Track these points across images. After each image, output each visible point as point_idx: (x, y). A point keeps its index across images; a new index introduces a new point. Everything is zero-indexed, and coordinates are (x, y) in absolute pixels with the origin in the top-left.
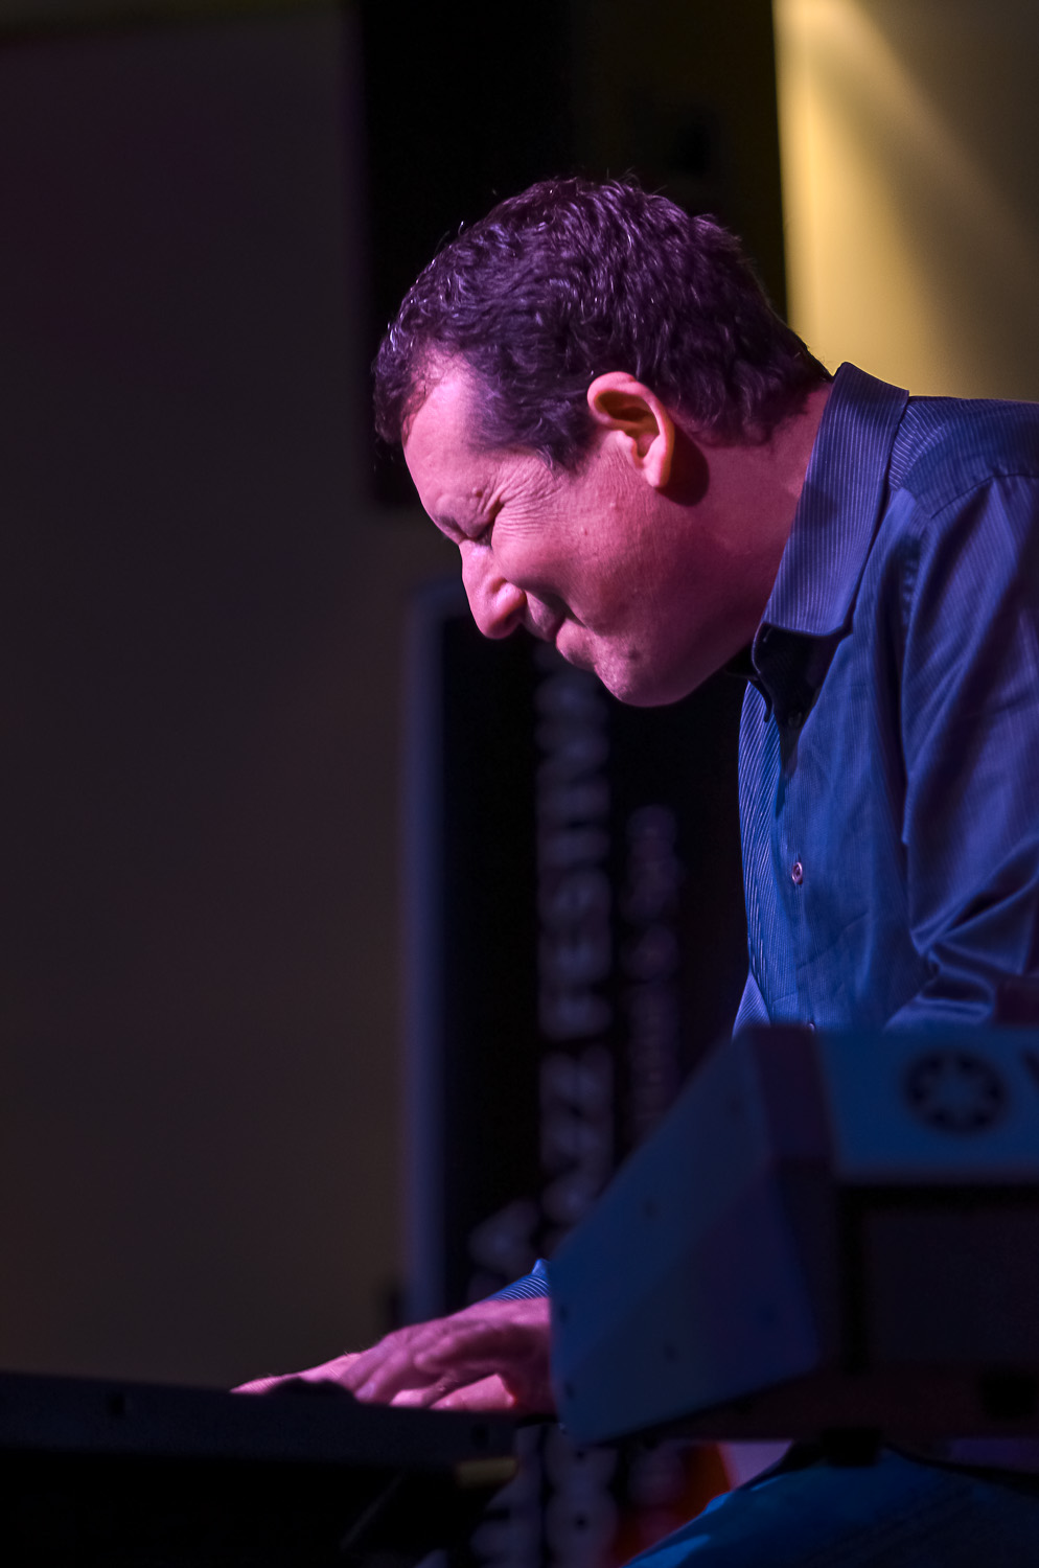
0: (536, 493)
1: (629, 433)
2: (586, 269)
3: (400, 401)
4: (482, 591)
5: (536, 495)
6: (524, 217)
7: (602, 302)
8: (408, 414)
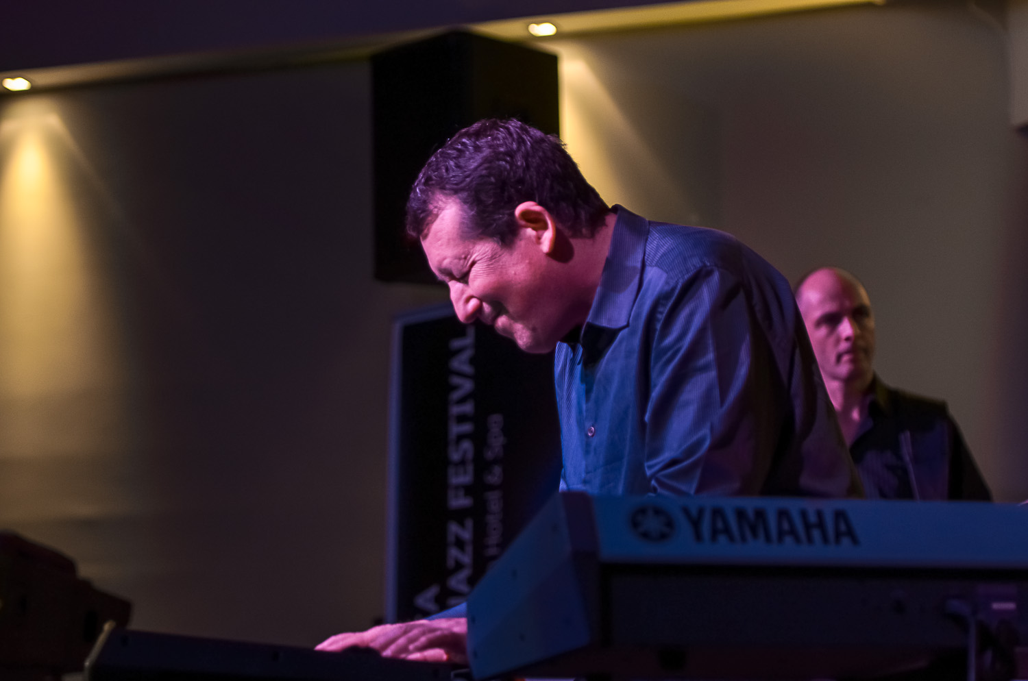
0: (492, 257)
1: (534, 229)
2: (512, 157)
3: (424, 219)
4: (461, 303)
5: (493, 258)
6: (478, 135)
7: (520, 171)
8: (428, 224)
